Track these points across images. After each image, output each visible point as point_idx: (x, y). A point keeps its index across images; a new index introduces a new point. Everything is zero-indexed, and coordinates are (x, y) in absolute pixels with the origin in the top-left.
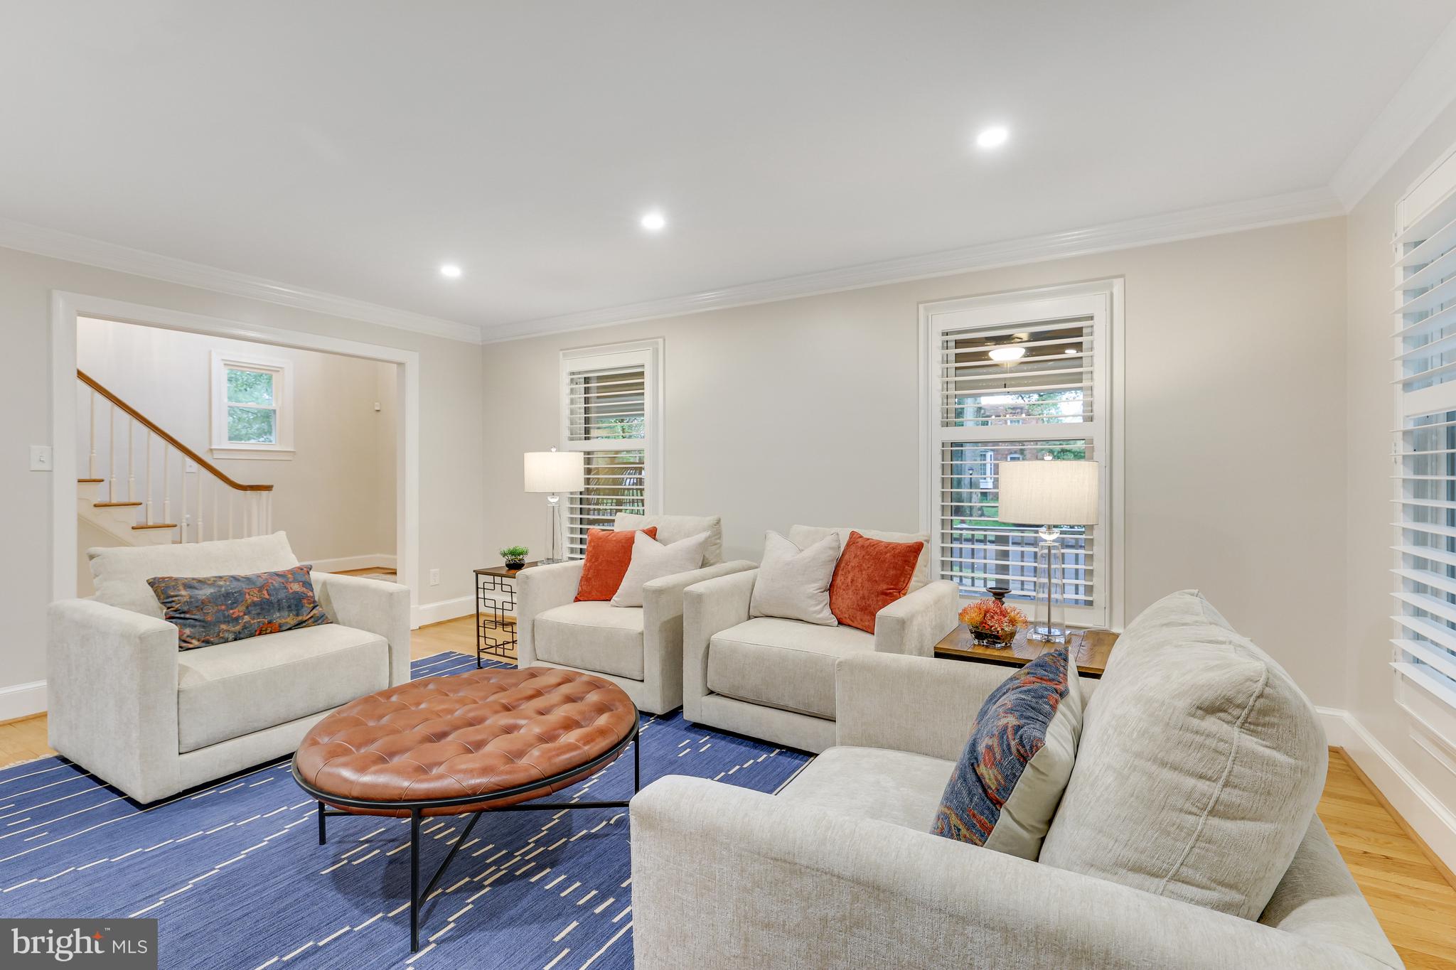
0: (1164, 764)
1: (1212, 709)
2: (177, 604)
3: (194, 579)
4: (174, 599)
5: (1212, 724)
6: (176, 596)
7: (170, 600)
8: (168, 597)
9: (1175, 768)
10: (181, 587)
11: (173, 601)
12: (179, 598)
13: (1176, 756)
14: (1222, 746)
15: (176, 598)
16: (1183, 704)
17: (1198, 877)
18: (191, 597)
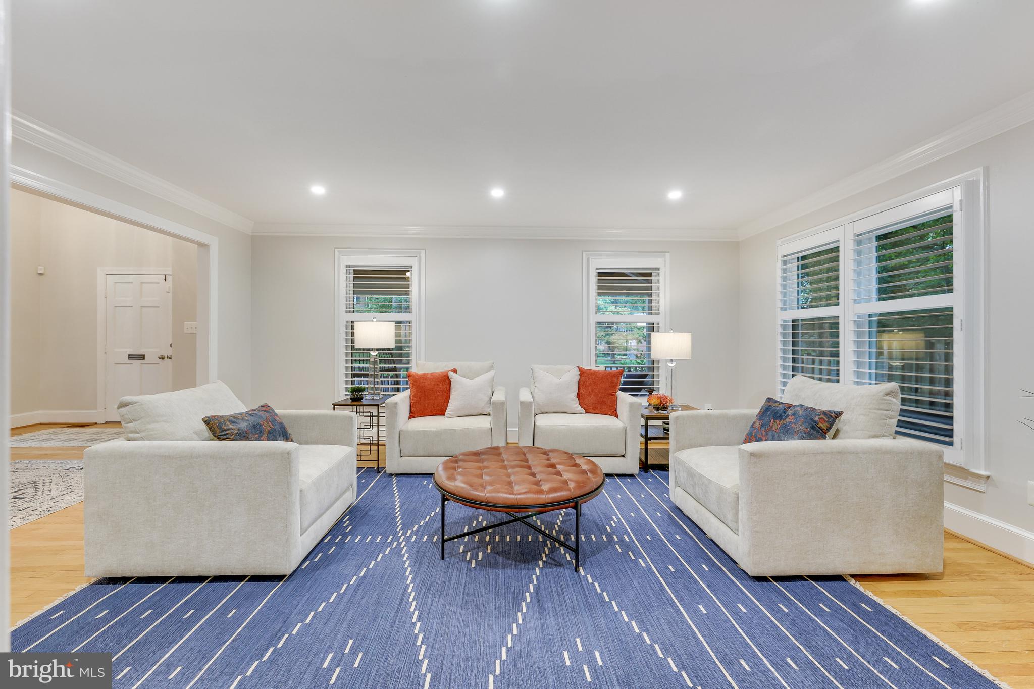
0: (879, 409)
1: (887, 394)
2: (231, 435)
3: (230, 416)
4: (228, 432)
5: (887, 398)
6: (228, 429)
7: (225, 432)
8: (223, 431)
9: (881, 410)
10: (228, 423)
11: (227, 434)
12: (232, 431)
13: (881, 407)
14: (890, 402)
15: (229, 431)
16: (882, 394)
17: (887, 434)
18: (239, 430)
